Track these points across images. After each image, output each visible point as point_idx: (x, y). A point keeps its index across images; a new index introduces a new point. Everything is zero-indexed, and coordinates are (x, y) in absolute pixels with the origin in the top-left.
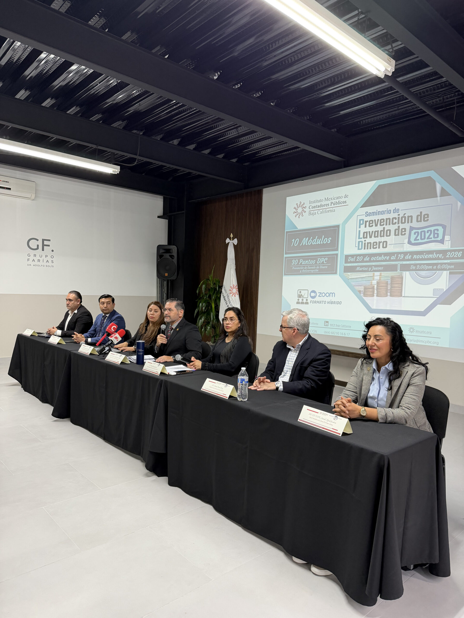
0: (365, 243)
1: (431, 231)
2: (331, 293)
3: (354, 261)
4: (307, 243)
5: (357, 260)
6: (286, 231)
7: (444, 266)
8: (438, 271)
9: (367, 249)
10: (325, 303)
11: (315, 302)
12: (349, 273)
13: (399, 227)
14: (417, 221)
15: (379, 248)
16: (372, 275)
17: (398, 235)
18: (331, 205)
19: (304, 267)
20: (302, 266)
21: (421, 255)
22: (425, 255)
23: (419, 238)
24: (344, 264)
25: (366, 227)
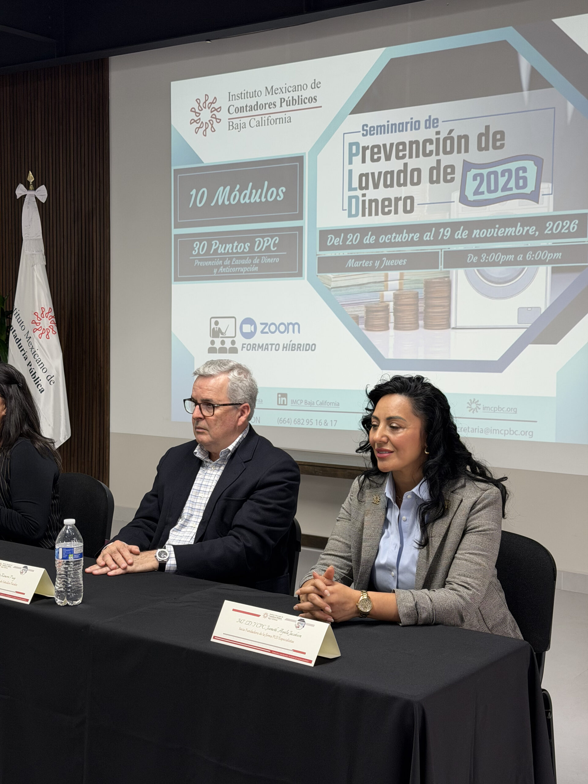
0: (364, 202)
1: (509, 171)
2: (291, 323)
3: (341, 244)
4: (229, 199)
5: (347, 243)
6: (173, 168)
7: (541, 255)
8: (526, 267)
9: (370, 214)
10: (277, 348)
11: (254, 347)
12: (330, 275)
13: (439, 162)
14: (480, 149)
15: (396, 212)
16: (383, 279)
17: (438, 181)
18: (281, 106)
19: (224, 259)
20: (217, 258)
21: (489, 230)
22: (499, 229)
23: (484, 188)
24: (319, 253)
25: (364, 161)
